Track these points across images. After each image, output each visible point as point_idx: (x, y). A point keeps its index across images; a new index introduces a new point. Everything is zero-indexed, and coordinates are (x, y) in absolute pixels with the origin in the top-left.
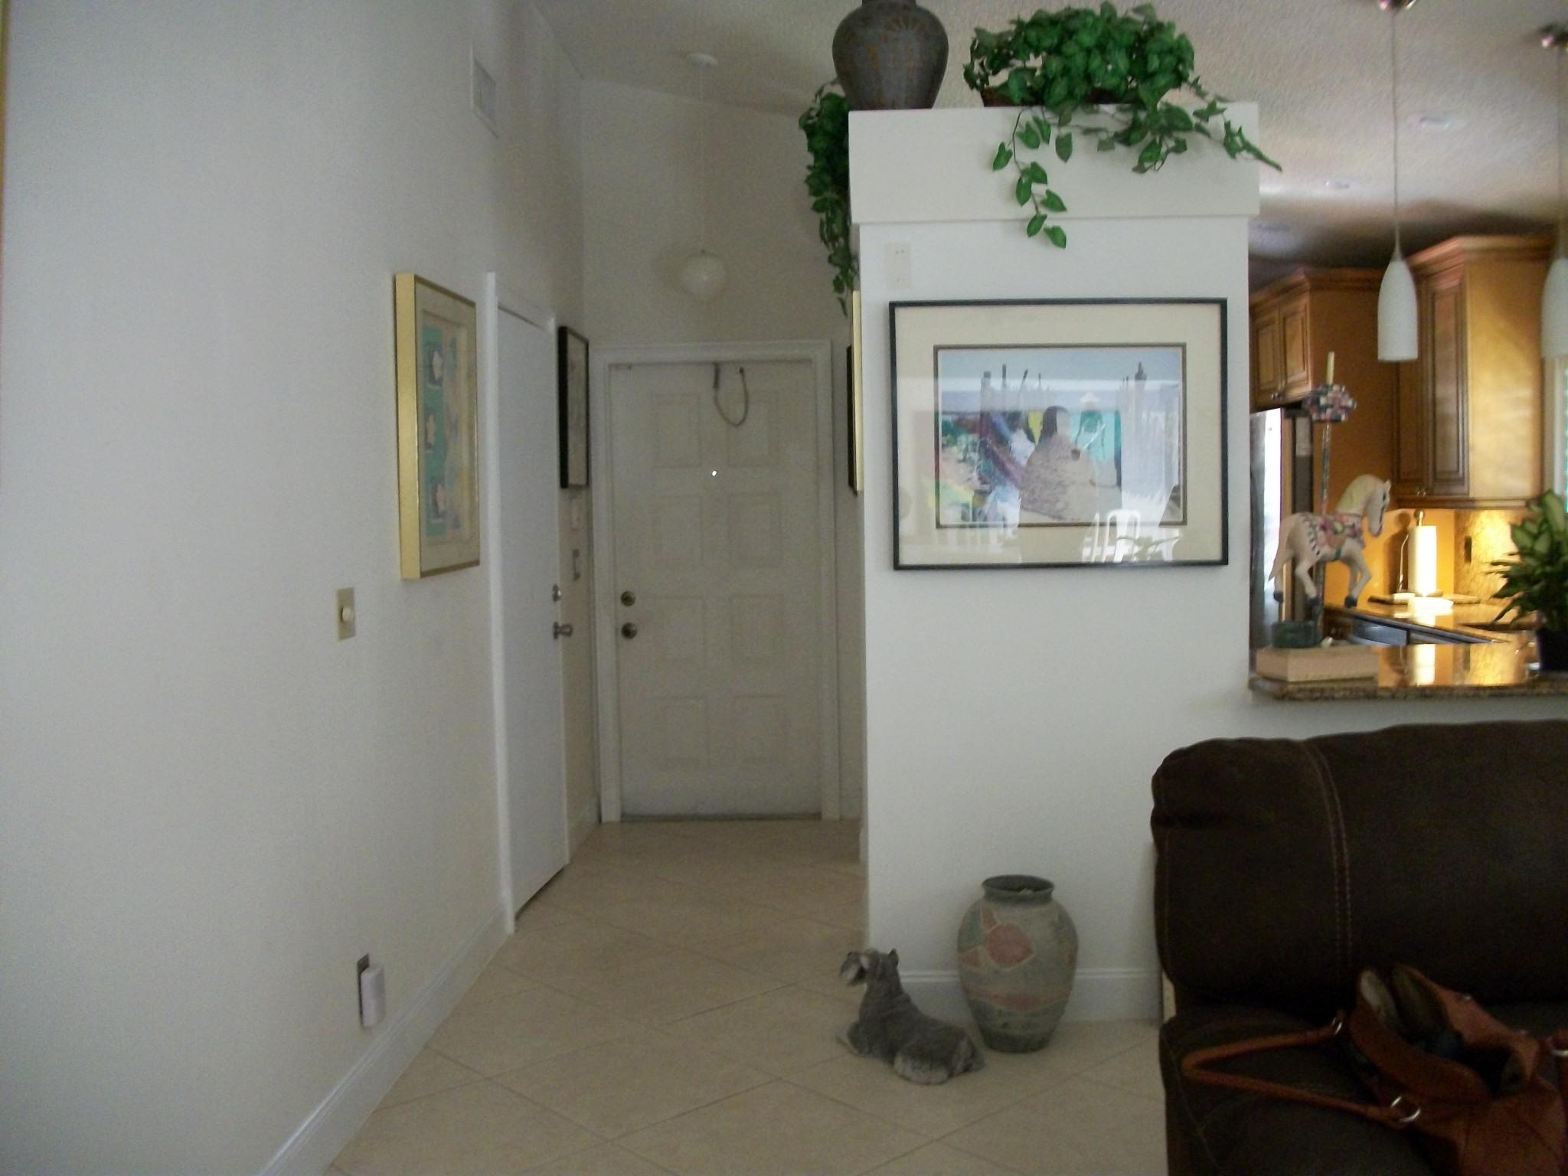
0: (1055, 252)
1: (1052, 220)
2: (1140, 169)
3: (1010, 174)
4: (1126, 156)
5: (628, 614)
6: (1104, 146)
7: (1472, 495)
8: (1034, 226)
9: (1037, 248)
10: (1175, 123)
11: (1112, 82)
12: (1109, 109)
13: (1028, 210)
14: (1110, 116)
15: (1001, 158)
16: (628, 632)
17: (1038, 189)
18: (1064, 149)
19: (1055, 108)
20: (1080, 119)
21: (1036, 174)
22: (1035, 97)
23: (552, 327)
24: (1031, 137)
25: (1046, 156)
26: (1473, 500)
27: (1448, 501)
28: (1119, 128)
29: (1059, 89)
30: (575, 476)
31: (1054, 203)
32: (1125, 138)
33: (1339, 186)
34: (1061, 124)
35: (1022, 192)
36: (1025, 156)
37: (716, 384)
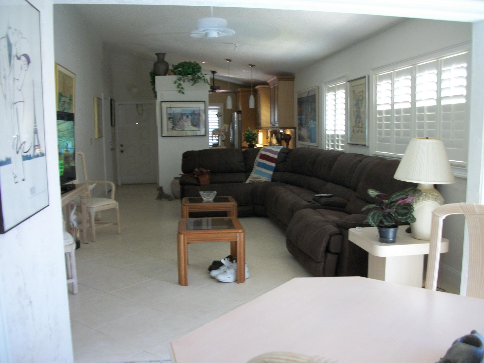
0: (183, 95)
1: (183, 91)
2: (192, 85)
3: (177, 84)
4: (192, 82)
5: (122, 148)
6: (189, 81)
7: (261, 127)
8: (180, 91)
9: (180, 94)
10: (199, 78)
11: (190, 72)
12: (190, 76)
13: (179, 89)
14: (190, 77)
15: (175, 82)
16: (122, 151)
17: (180, 86)
18: (184, 81)
19: (182, 76)
20: (185, 77)
21: (180, 84)
22: (180, 74)
23: (109, 99)
24: (179, 79)
25: (181, 82)
26: (262, 128)
27: (259, 128)
28: (191, 78)
29: (183, 74)
30: (113, 125)
31: (182, 88)
32: (192, 80)
33: (240, 77)
34: (183, 78)
35: (178, 87)
36: (179, 82)
37: (137, 108)
